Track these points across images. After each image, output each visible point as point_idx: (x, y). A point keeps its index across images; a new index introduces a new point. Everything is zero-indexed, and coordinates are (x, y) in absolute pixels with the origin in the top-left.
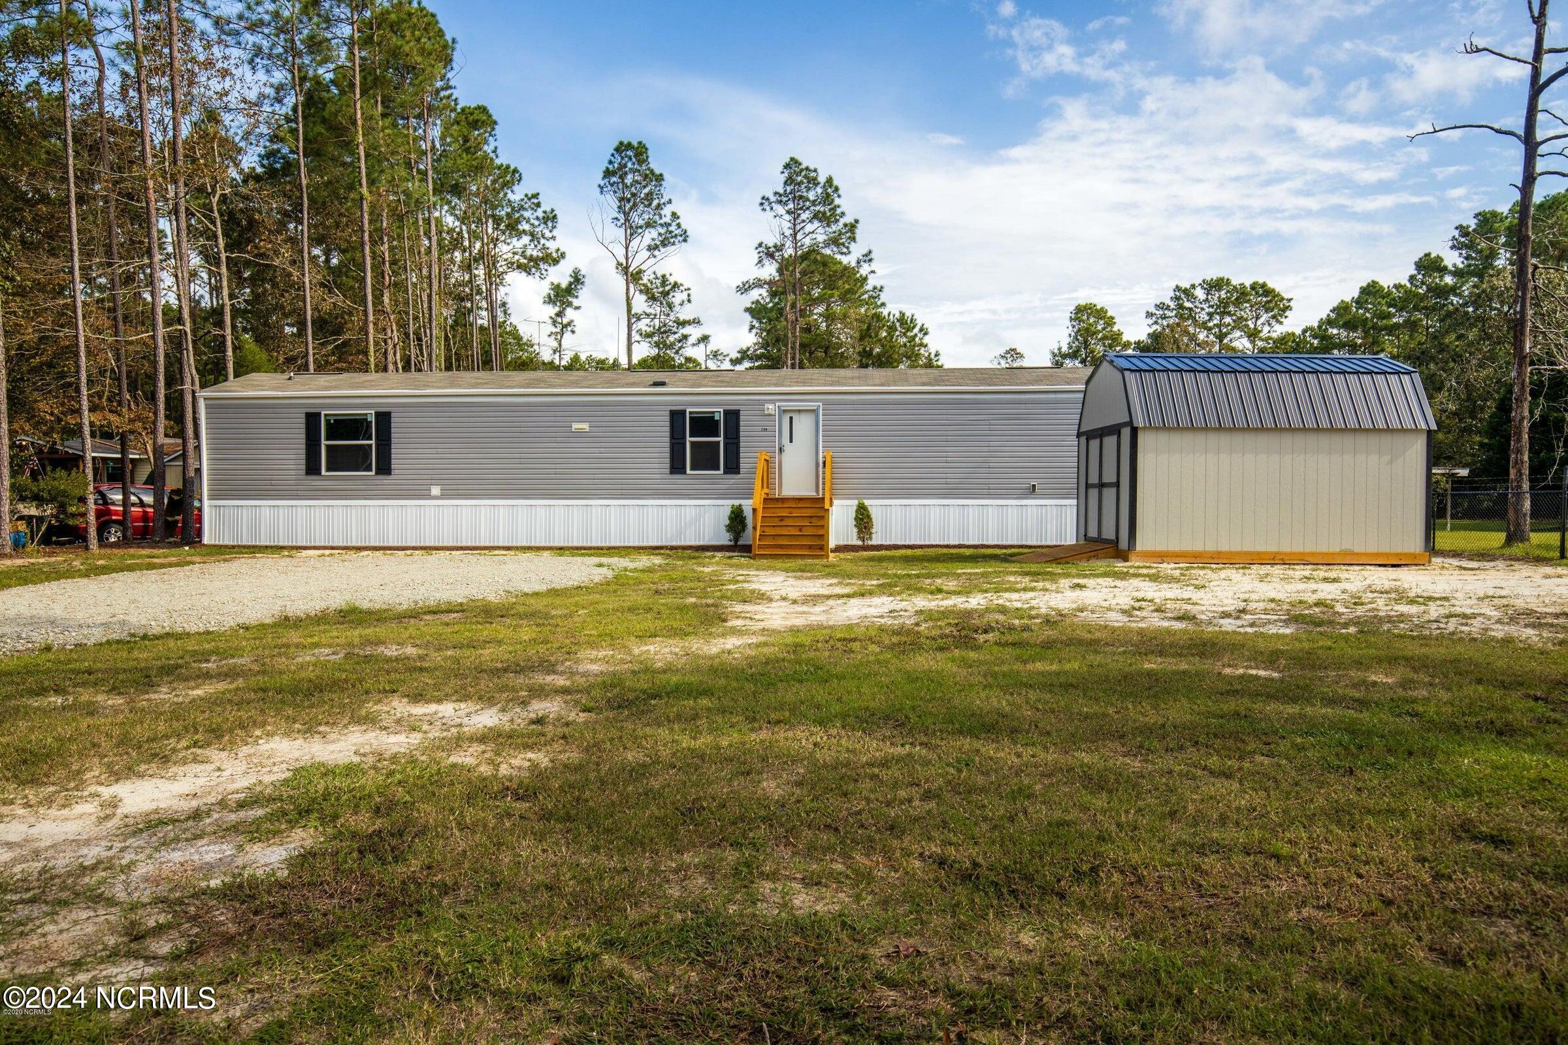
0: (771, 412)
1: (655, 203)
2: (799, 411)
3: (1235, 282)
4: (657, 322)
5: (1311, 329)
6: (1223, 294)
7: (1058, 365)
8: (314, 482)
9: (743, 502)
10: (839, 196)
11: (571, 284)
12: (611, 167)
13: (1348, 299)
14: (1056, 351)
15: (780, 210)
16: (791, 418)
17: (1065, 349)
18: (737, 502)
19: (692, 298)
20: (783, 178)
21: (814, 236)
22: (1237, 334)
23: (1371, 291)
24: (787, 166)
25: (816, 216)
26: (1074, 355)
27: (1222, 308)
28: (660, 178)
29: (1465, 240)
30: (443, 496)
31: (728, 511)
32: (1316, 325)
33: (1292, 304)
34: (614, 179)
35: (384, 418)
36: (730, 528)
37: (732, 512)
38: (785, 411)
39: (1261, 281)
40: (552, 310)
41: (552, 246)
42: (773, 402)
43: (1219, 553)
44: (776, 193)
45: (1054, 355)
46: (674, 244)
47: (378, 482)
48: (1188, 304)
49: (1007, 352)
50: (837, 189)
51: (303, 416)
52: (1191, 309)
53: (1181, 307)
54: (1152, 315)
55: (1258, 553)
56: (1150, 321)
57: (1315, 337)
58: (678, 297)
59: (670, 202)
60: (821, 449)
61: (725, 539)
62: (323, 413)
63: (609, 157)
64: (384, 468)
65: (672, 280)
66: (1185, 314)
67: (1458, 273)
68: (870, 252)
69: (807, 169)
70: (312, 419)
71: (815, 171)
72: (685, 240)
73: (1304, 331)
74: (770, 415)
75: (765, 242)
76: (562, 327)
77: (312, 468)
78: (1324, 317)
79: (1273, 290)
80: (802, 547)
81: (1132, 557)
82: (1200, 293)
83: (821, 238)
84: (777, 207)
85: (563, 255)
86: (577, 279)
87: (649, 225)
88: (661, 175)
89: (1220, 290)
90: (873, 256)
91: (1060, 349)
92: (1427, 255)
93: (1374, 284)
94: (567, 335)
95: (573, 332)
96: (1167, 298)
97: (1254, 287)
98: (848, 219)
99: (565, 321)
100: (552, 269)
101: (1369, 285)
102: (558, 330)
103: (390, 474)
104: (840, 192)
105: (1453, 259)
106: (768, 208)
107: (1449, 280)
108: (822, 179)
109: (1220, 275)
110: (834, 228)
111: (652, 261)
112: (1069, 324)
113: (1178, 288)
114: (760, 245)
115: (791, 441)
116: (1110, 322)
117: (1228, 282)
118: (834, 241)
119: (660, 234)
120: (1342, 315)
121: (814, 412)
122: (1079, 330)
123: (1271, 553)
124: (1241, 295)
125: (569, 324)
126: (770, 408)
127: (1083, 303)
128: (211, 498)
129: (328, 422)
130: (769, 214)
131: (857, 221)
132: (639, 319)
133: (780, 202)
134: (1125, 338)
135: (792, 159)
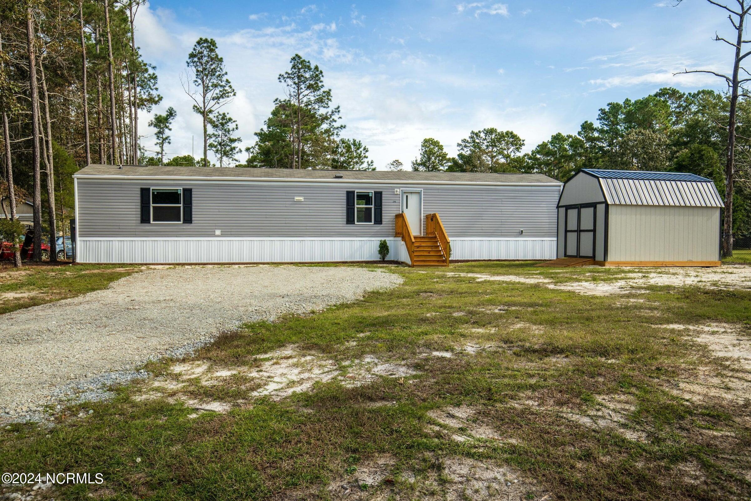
0: (398, 193)
1: (218, 73)
2: (411, 193)
3: (499, 130)
4: (220, 139)
5: (528, 155)
6: (493, 136)
7: (416, 170)
8: (146, 227)
9: (387, 239)
10: (323, 76)
11: (168, 115)
12: (194, 52)
13: (546, 141)
14: (415, 162)
15: (290, 82)
16: (407, 196)
17: (419, 161)
18: (383, 239)
19: (239, 126)
20: (291, 65)
21: (308, 97)
22: (501, 156)
23: (557, 138)
24: (294, 59)
25: (309, 87)
26: (423, 164)
27: (493, 144)
28: (221, 60)
29: (604, 115)
30: (222, 235)
31: (379, 243)
32: (530, 153)
33: (525, 142)
34: (196, 59)
35: (188, 192)
36: (381, 252)
37: (381, 244)
38: (405, 193)
39: (510, 131)
40: (156, 130)
41: (154, 93)
42: (399, 188)
43: (641, 262)
44: (286, 73)
45: (414, 164)
46: (228, 97)
47: (184, 227)
48: (477, 141)
49: (394, 162)
50: (321, 72)
51: (139, 190)
52: (478, 143)
53: (474, 142)
54: (460, 145)
55: (657, 262)
56: (459, 148)
57: (530, 158)
58: (231, 126)
59: (226, 73)
60: (422, 212)
61: (377, 257)
62: (151, 188)
63: (194, 47)
64: (188, 219)
65: (228, 116)
66: (477, 146)
67: (601, 131)
68: (339, 107)
69: (304, 61)
70: (145, 192)
71: (309, 62)
72: (234, 95)
73: (525, 156)
74: (397, 194)
75: (279, 98)
76: (163, 140)
77: (145, 219)
78: (534, 149)
79: (516, 136)
80: (434, 261)
81: (606, 264)
82: (482, 135)
83: (312, 99)
84: (288, 80)
85: (161, 99)
86: (171, 113)
87: (215, 86)
88: (222, 58)
89: (492, 134)
90: (340, 109)
91: (416, 161)
92: (586, 122)
93: (559, 134)
94: (166, 145)
95: (169, 143)
96: (467, 136)
97: (507, 133)
98: (325, 89)
99: (164, 136)
100: (154, 106)
101: (557, 135)
102: (161, 141)
103: (191, 223)
104: (323, 74)
105: (597, 124)
106: (283, 81)
107: (596, 134)
108: (313, 67)
109: (492, 127)
110: (318, 93)
111: (217, 106)
112: (421, 148)
113: (473, 132)
114: (276, 100)
115: (407, 208)
116: (441, 148)
117: (496, 131)
118: (320, 101)
119: (220, 91)
120: (542, 148)
121: (419, 193)
122: (426, 151)
123: (661, 262)
124: (501, 137)
125: (166, 138)
126: (398, 191)
127: (428, 138)
128: (81, 236)
129: (153, 193)
130: (284, 84)
131: (330, 90)
132: (210, 137)
133: (290, 78)
134: (448, 157)
135: (297, 55)
